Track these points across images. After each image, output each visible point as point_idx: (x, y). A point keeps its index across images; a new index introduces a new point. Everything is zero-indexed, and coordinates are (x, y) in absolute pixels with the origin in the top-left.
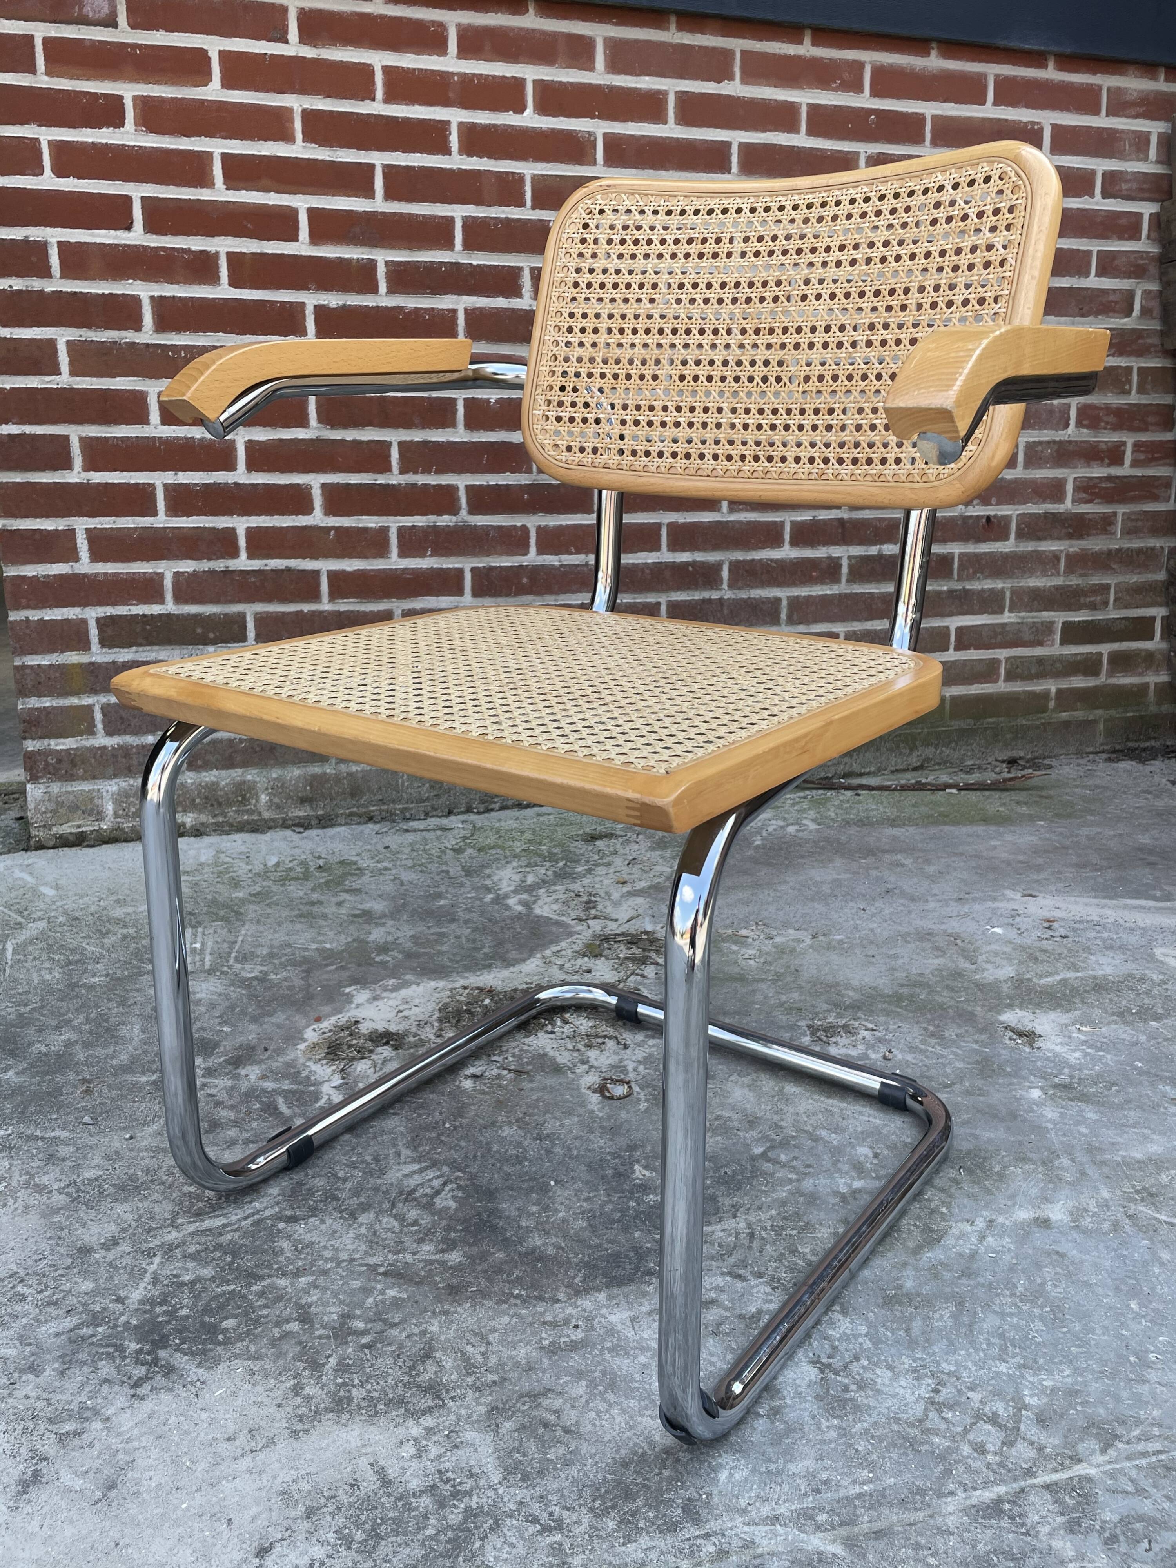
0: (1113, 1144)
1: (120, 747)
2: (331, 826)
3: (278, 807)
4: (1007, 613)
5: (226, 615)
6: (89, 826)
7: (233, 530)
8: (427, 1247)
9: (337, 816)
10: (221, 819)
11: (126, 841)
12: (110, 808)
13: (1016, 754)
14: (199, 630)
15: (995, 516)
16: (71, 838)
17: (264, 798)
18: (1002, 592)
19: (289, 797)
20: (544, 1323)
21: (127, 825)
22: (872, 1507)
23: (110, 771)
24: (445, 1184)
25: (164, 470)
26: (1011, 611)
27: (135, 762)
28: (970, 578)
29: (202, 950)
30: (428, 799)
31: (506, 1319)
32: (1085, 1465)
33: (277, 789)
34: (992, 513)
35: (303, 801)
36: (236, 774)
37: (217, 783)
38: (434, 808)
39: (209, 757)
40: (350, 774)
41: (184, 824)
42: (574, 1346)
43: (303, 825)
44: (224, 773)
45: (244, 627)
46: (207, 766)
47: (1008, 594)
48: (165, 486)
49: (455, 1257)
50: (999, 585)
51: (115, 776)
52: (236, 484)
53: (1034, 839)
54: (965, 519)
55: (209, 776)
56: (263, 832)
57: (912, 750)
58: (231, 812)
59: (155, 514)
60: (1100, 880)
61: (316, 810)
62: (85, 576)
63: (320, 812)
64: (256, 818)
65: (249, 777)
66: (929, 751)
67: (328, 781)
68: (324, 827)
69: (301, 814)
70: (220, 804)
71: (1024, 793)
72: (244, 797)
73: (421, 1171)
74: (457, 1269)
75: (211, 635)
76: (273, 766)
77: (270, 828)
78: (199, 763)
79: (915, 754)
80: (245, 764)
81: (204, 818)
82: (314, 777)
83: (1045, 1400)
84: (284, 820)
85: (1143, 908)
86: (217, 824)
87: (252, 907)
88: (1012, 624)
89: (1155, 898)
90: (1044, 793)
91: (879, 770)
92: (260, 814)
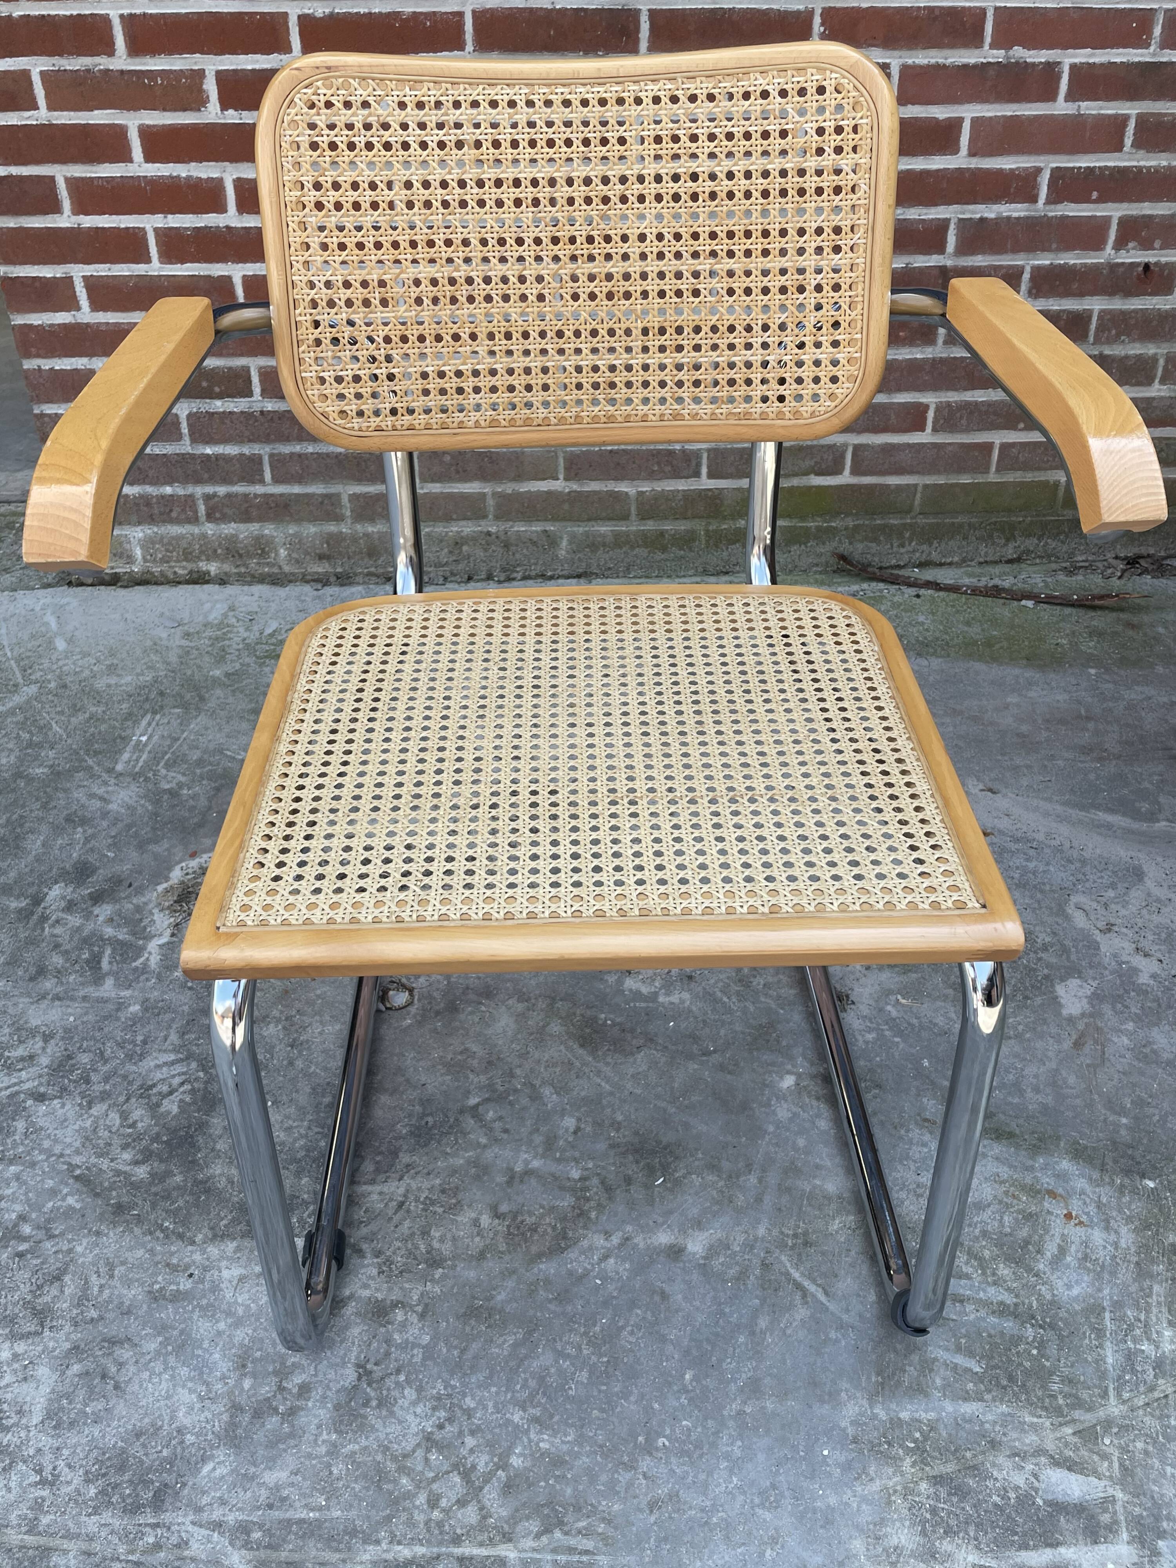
0: (818, 1167)
1: (141, 496)
2: (351, 584)
3: (297, 561)
4: (1156, 384)
5: (230, 368)
6: (121, 569)
7: (229, 278)
8: (127, 1156)
9: (356, 575)
10: (243, 570)
11: (156, 583)
12: (138, 553)
13: (1143, 551)
14: (204, 384)
15: (1157, 264)
16: (107, 578)
17: (283, 552)
18: (1154, 359)
19: (307, 553)
20: (168, 1265)
21: (156, 569)
22: (302, 1537)
23: (134, 518)
24: (182, 1084)
25: (153, 213)
26: (1163, 381)
27: (156, 511)
28: (1109, 342)
29: (145, 745)
30: (446, 564)
31: (140, 1253)
32: (510, 1546)
33: (296, 544)
34: (1152, 260)
35: (321, 557)
36: (254, 528)
37: (236, 536)
38: (453, 574)
39: (226, 510)
40: (367, 535)
41: (208, 573)
42: (178, 1297)
43: (323, 581)
44: (242, 526)
45: (249, 381)
46: (225, 519)
47: (1162, 362)
48: (156, 230)
49: (142, 1172)
50: (1150, 349)
51: (140, 523)
52: (228, 227)
53: (1062, 697)
54: (1113, 267)
55: (229, 529)
56: (283, 585)
57: (1008, 540)
58: (253, 563)
59: (148, 261)
60: (1092, 776)
61: (334, 567)
62: (88, 325)
63: (339, 570)
64: (275, 570)
65: (267, 532)
66: (1030, 543)
67: (344, 539)
68: (342, 585)
69: (320, 570)
70: (241, 556)
71: (1112, 616)
72: (263, 550)
73: (173, 1063)
74: (135, 1186)
75: (217, 389)
76: (289, 522)
77: (290, 582)
78: (218, 515)
79: (1011, 545)
80: (261, 519)
81: (227, 567)
82: (331, 535)
83: (528, 1464)
84: (304, 575)
85: (1109, 826)
86: (239, 574)
87: (218, 692)
88: (1162, 398)
89: (1136, 815)
90: (1135, 620)
91: (964, 560)
92: (280, 567)
